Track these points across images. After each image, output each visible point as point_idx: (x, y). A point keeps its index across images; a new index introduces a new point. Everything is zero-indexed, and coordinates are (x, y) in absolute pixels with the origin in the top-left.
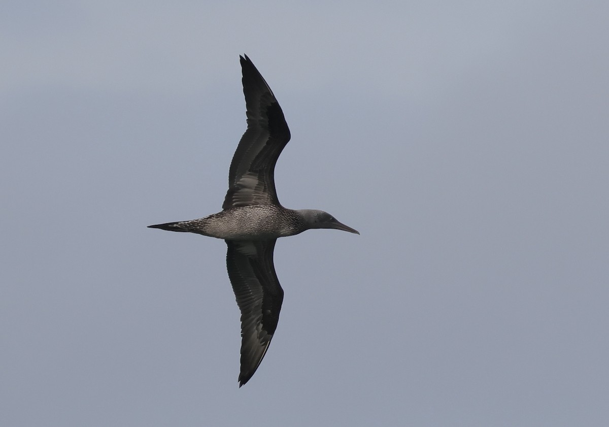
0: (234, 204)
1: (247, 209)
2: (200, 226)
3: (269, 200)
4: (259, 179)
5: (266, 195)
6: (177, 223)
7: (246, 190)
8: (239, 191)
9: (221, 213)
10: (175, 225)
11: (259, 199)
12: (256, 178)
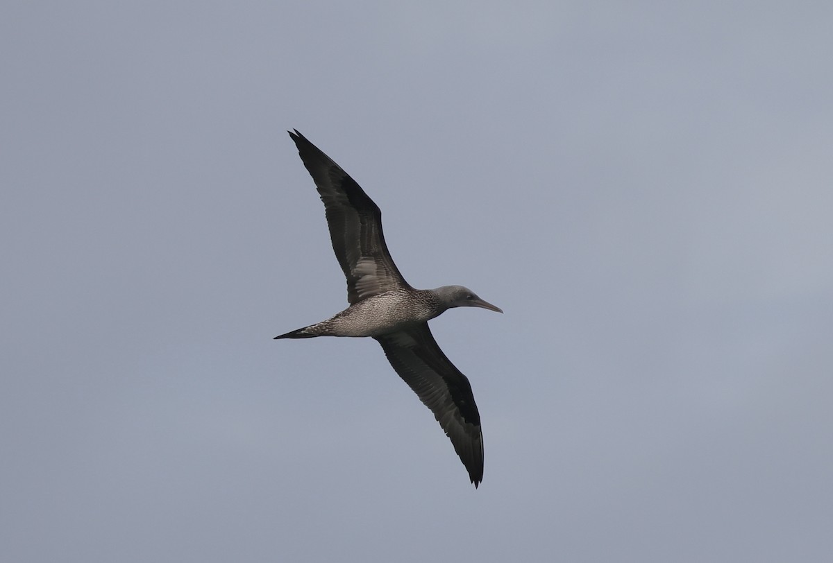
0: (360, 296)
1: (374, 300)
2: (328, 328)
3: (396, 284)
4: (377, 262)
5: (391, 279)
6: (304, 329)
7: (368, 277)
8: (360, 280)
9: (348, 310)
10: (303, 332)
11: (385, 284)
12: (373, 262)
